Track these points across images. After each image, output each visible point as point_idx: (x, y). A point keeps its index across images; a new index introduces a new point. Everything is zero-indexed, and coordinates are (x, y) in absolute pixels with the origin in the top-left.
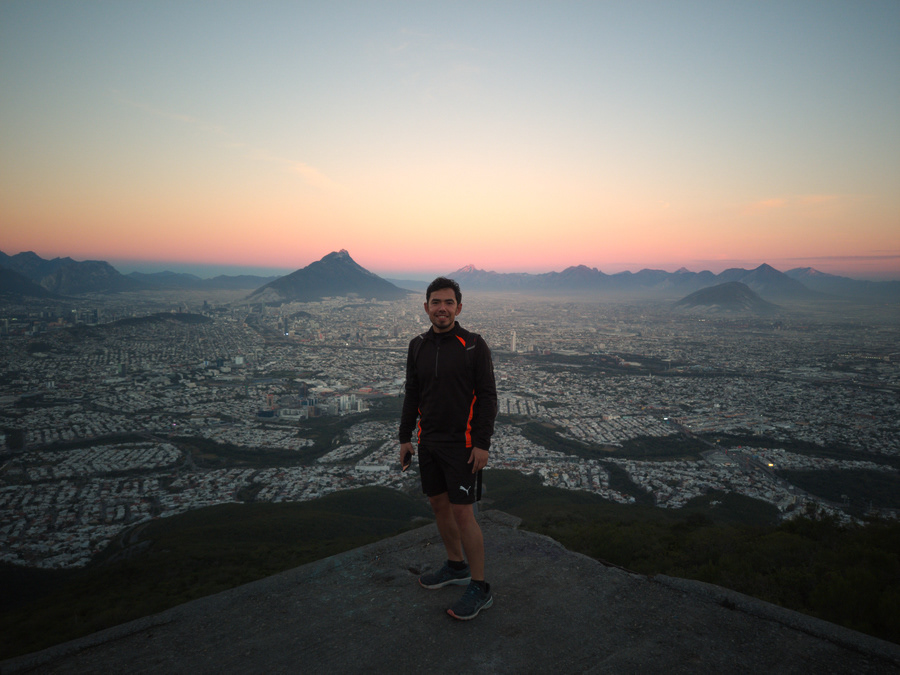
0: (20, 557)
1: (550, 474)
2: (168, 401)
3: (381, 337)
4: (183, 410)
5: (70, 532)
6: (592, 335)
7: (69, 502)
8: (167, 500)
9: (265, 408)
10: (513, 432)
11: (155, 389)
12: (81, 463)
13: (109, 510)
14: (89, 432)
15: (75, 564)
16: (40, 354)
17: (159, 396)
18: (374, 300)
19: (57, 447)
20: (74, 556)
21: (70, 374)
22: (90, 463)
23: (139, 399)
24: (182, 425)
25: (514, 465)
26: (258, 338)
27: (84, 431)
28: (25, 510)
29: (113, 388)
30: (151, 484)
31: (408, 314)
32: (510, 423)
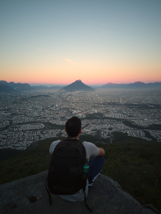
0: (13, 147)
1: (130, 133)
2: (42, 114)
3: (88, 100)
4: (45, 116)
5: (22, 142)
6: (141, 99)
7: (22, 136)
8: (42, 136)
9: (63, 116)
10: (121, 123)
11: (39, 112)
12: (24, 128)
13: (30, 138)
14: (26, 121)
15: (24, 149)
16: (15, 104)
17: (40, 113)
18: (87, 91)
19: (19, 124)
20: (23, 147)
21: (21, 108)
22: (26, 128)
23: (36, 114)
24: (45, 120)
25: (121, 130)
26: (61, 100)
27: (25, 121)
28: (13, 137)
29: (30, 111)
30: (39, 132)
31: (95, 94)
32: (120, 121)
